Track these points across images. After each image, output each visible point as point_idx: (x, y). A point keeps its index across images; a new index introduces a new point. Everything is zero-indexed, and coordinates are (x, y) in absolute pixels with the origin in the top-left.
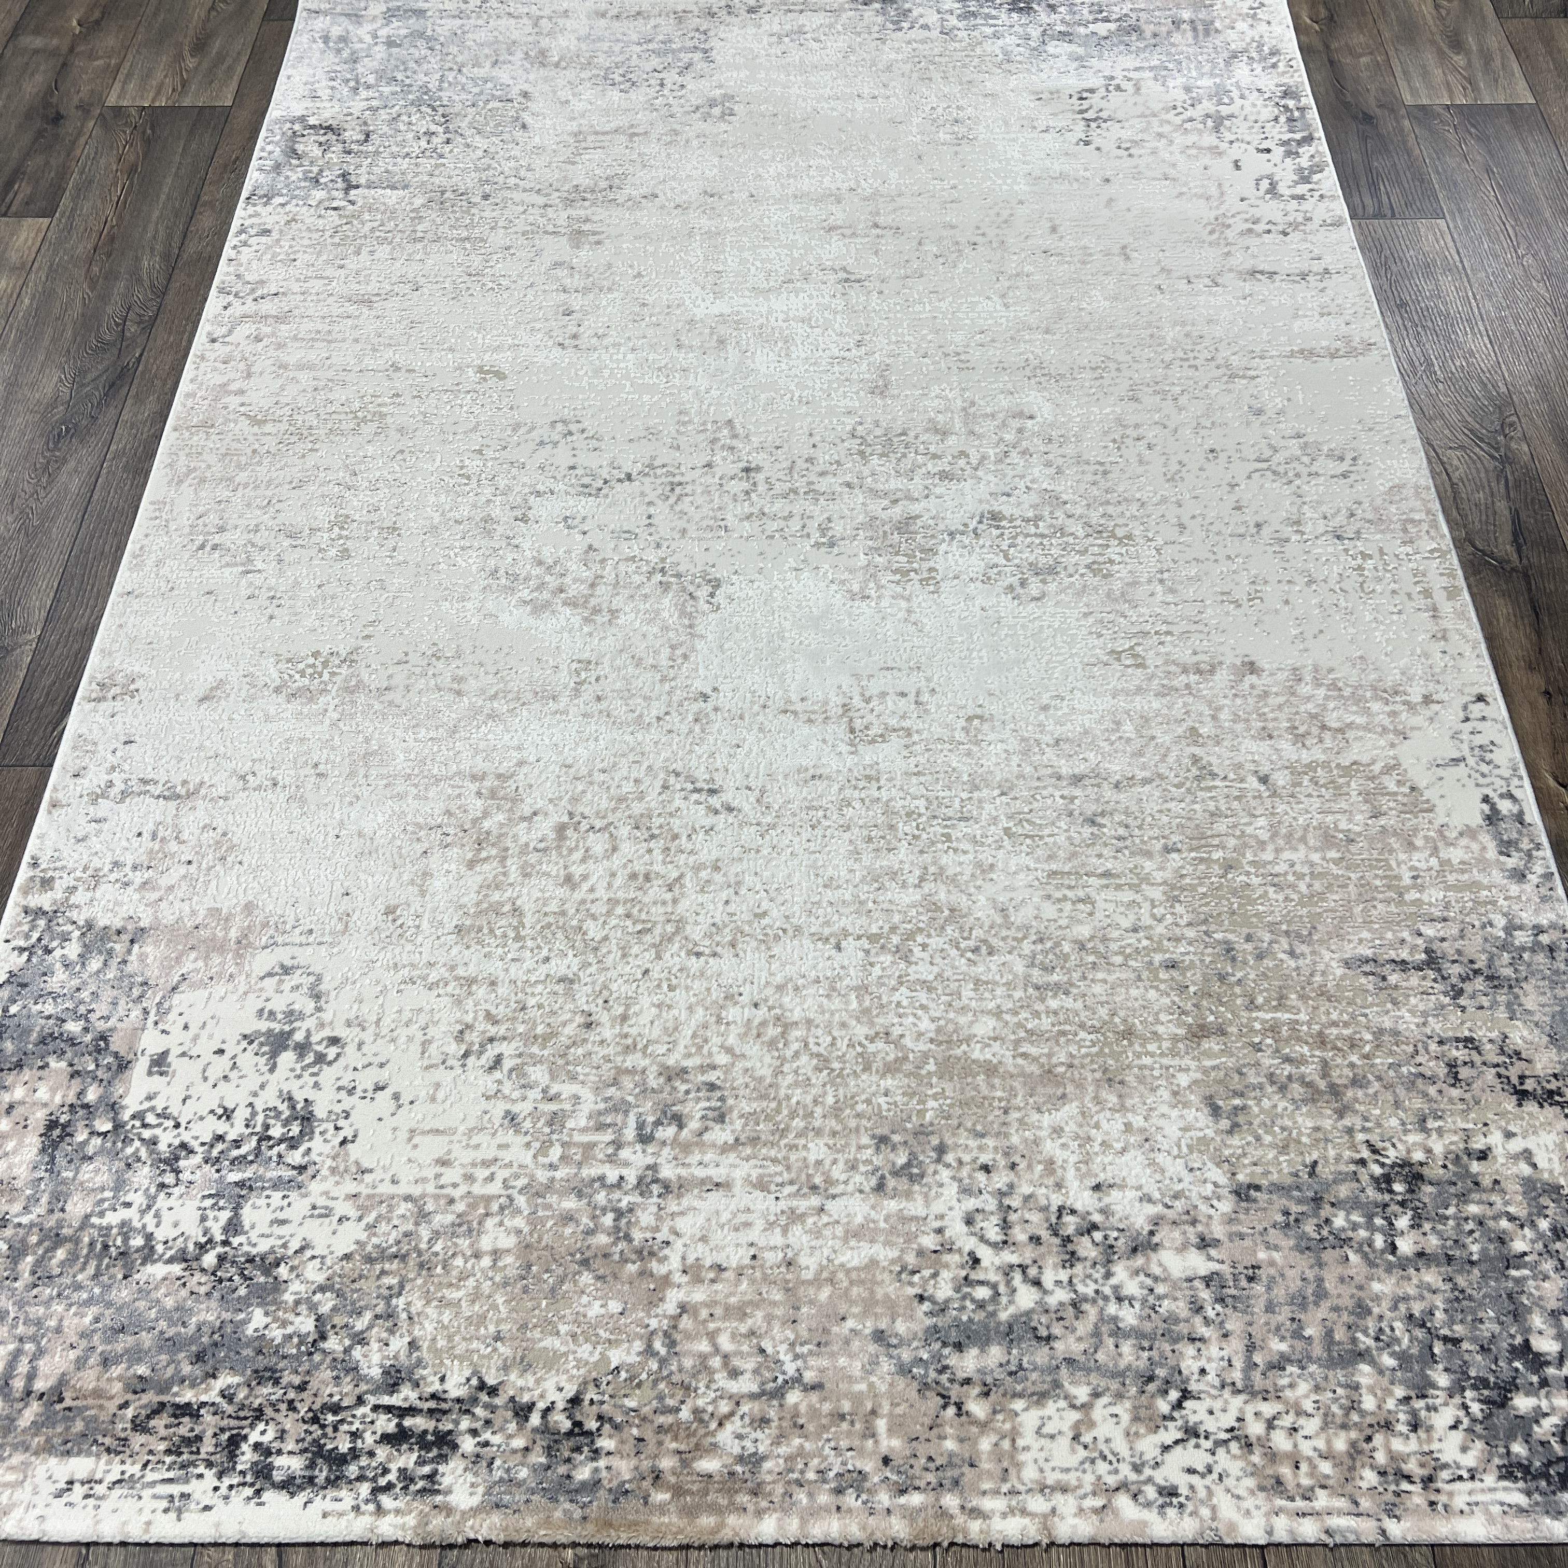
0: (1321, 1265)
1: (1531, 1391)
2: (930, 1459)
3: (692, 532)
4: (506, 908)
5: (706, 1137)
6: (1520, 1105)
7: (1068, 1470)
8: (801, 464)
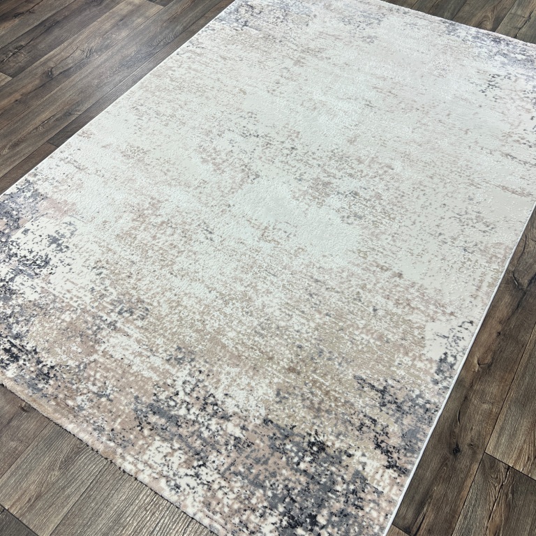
0: (272, 455)
1: (306, 529)
2: (124, 437)
3: (263, 159)
4: (134, 236)
5: (135, 321)
6: (375, 449)
7: (156, 463)
8: (310, 153)
